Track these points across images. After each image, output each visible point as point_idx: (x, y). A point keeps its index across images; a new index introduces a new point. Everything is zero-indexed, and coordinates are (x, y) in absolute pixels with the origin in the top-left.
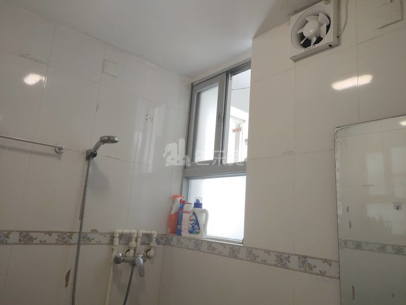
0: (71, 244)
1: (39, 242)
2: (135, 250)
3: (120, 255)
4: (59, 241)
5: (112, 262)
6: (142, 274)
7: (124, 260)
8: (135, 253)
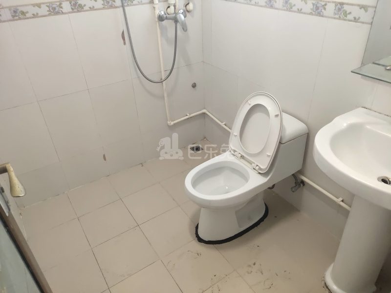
0: (116, 7)
1: (89, 9)
2: (175, 6)
3: (163, 13)
4: (106, 6)
5: (157, 20)
6: (185, 29)
7: (167, 18)
8: (175, 9)
